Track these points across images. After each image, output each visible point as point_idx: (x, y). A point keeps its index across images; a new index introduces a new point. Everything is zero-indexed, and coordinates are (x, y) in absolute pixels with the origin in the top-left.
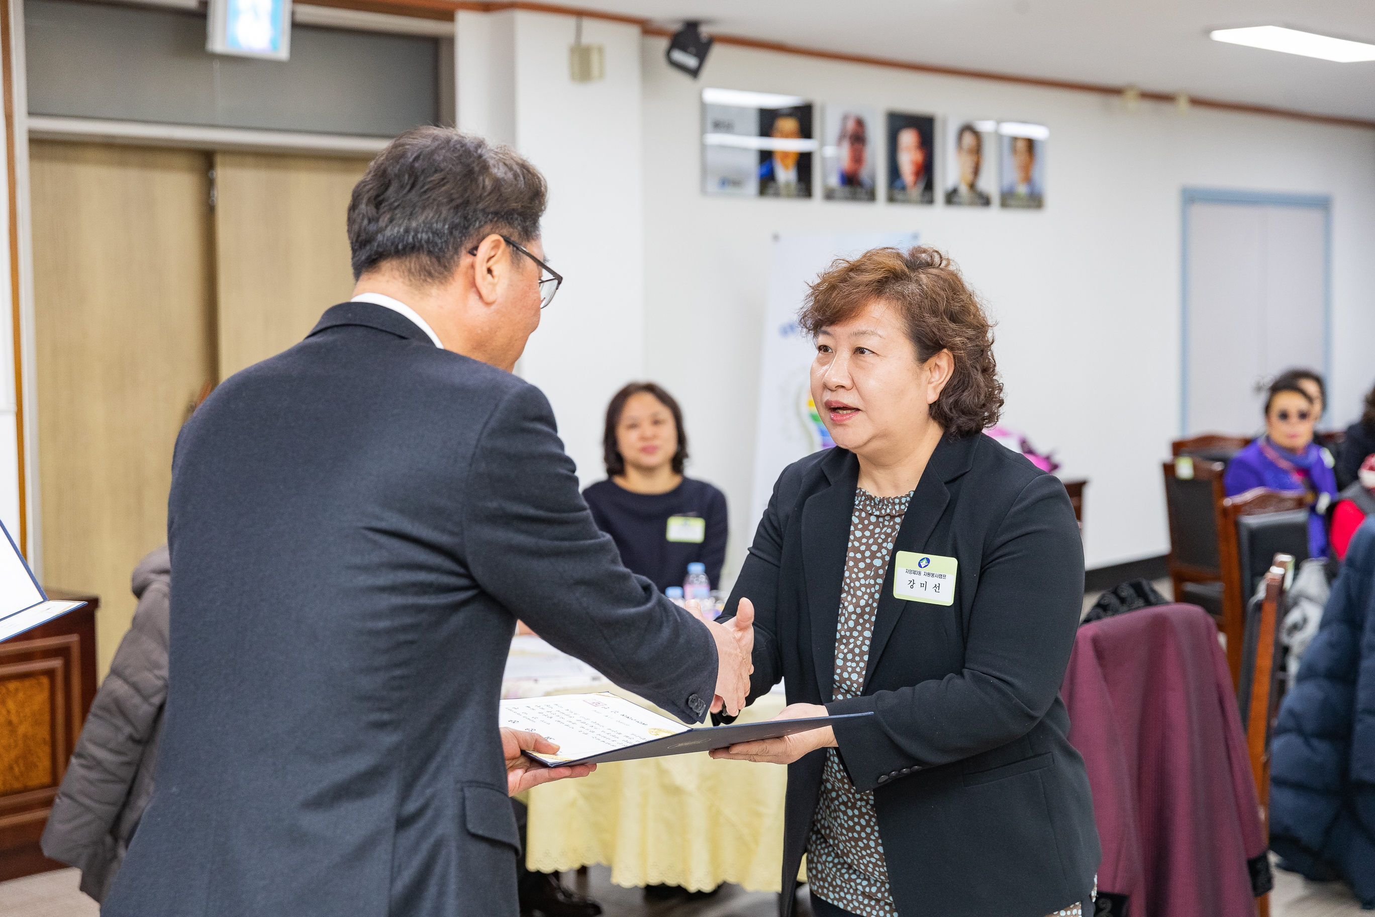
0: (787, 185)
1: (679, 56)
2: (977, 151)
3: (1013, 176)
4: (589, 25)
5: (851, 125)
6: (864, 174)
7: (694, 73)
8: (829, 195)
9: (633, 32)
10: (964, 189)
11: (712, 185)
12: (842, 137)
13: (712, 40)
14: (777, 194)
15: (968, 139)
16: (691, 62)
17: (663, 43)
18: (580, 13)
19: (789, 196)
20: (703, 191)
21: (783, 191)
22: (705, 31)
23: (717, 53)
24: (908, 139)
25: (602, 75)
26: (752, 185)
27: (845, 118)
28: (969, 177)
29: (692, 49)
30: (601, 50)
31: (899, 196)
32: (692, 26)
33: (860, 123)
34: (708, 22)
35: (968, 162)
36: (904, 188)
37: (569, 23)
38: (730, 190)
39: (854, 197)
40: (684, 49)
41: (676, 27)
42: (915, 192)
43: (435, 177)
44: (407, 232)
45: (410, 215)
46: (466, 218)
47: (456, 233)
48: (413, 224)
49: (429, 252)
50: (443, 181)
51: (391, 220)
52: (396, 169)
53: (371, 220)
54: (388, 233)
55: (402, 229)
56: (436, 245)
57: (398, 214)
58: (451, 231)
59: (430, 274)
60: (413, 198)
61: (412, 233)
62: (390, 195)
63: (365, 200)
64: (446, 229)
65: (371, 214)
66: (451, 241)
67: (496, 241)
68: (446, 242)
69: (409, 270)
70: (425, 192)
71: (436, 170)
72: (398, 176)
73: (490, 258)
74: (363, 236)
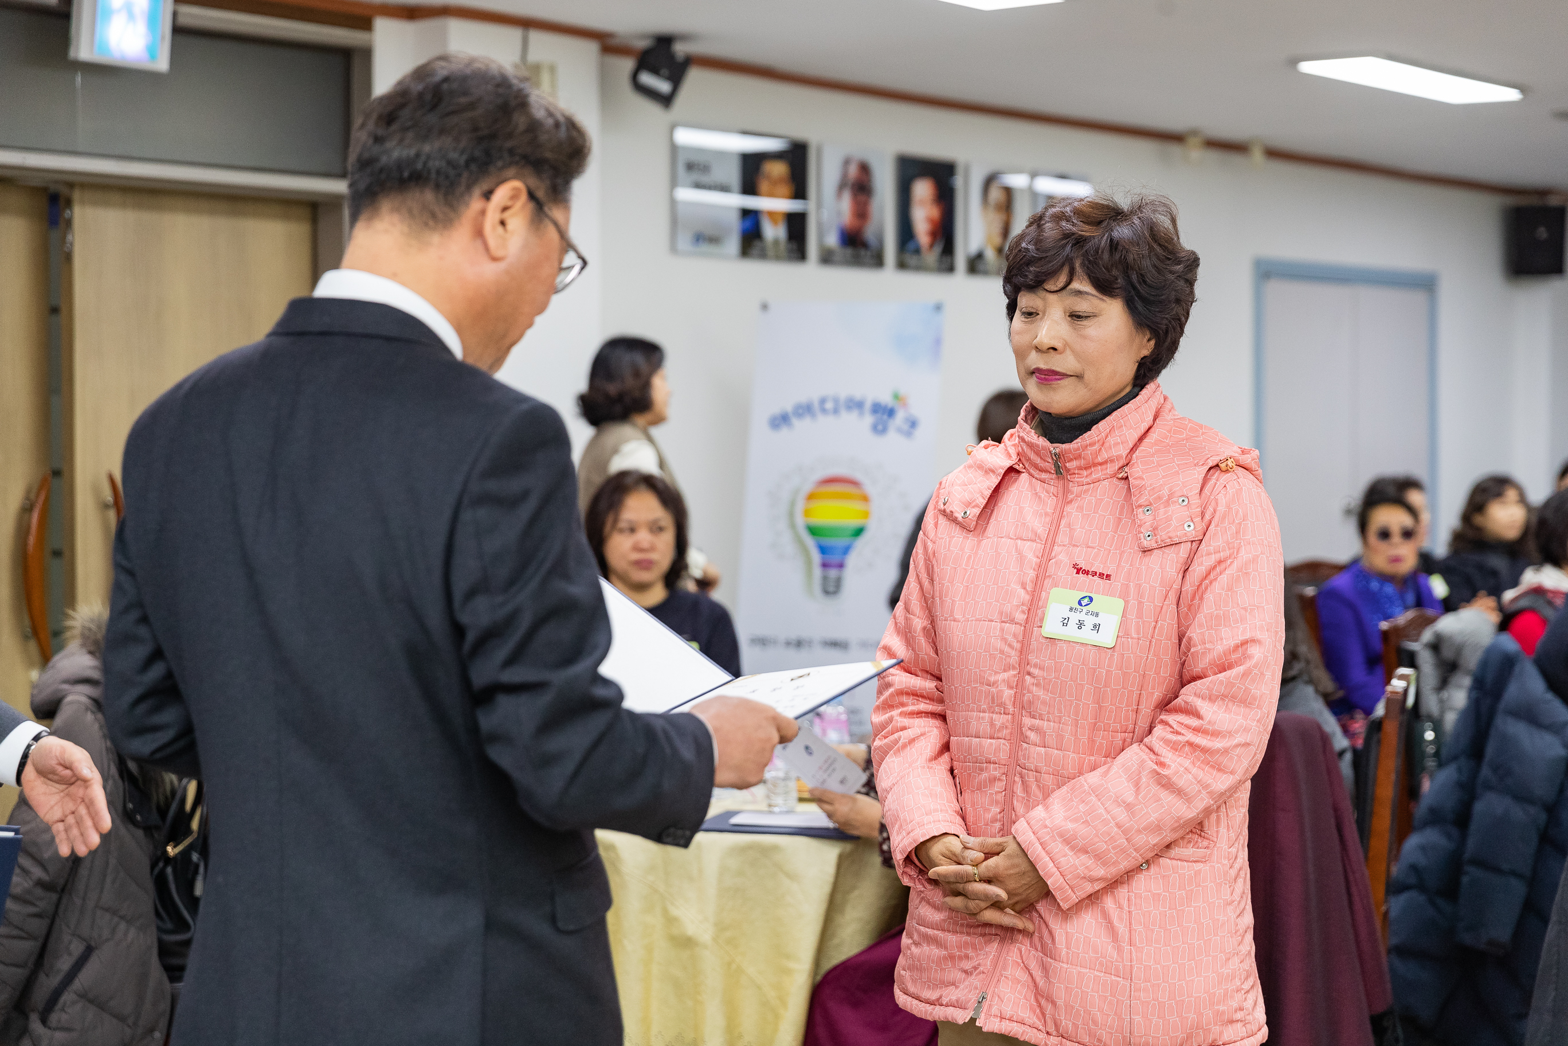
0: (776, 244)
1: (647, 79)
2: (1007, 208)
4: (536, 37)
5: (853, 172)
6: (869, 233)
7: (666, 100)
8: (827, 258)
9: (590, 49)
10: (990, 255)
11: (684, 242)
12: (842, 186)
13: (690, 61)
14: (763, 256)
15: (996, 195)
16: (664, 86)
17: (628, 65)
18: (526, 24)
19: (778, 258)
20: (673, 249)
21: (770, 252)
22: (680, 49)
23: (694, 77)
24: (923, 190)
27: (847, 162)
28: (999, 231)
29: (665, 71)
30: (552, 69)
31: (912, 261)
32: (664, 42)
33: (864, 169)
34: (684, 37)
35: (996, 222)
36: (917, 252)
37: (515, 34)
38: (706, 248)
39: (856, 261)
40: (655, 71)
41: (643, 44)
42: (932, 257)
43: (463, 100)
44: (418, 155)
45: (425, 138)
46: (487, 153)
47: (473, 167)
48: (427, 148)
49: (437, 187)
50: (472, 106)
51: (401, 140)
52: (420, 87)
53: (378, 140)
54: (396, 154)
55: (412, 152)
56: (447, 177)
57: (410, 135)
58: (467, 164)
59: (433, 216)
60: (432, 119)
61: (423, 158)
62: (405, 113)
63: (375, 116)
64: (462, 160)
65: (380, 132)
66: (465, 175)
67: (516, 190)
68: (460, 175)
69: (410, 211)
70: (448, 114)
71: (465, 93)
72: (421, 95)
73: (505, 209)
74: (366, 155)
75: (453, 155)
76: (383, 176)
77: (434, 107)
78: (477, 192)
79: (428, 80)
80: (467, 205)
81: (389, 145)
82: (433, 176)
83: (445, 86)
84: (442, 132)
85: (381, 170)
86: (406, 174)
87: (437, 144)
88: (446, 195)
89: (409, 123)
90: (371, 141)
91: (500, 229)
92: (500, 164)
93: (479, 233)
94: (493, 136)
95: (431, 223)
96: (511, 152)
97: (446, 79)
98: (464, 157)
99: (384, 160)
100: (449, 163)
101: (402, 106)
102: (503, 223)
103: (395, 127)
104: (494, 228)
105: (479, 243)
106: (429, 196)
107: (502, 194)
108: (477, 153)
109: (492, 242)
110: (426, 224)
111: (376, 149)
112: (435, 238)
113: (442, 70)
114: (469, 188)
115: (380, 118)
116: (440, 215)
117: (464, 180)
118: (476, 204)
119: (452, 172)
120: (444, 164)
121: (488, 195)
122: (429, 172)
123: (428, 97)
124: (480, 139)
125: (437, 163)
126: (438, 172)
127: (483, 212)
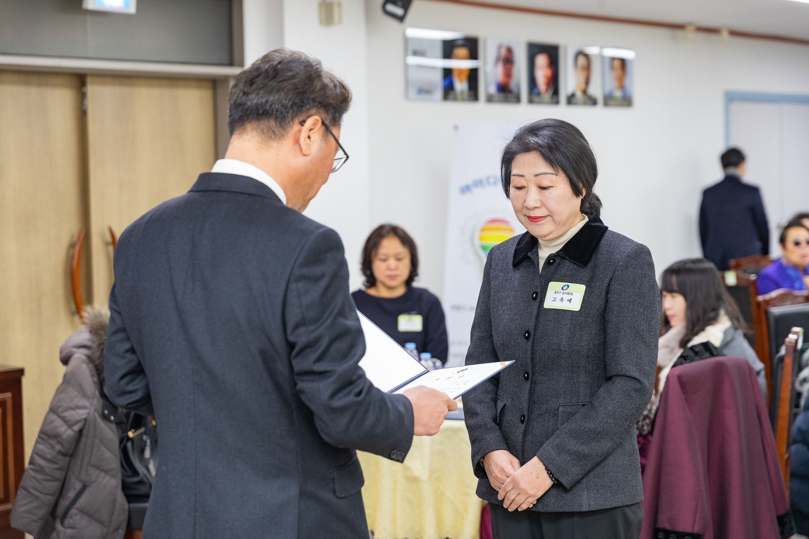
0: (462, 92)
1: (391, 8)
2: (588, 68)
3: (611, 84)
5: (503, 52)
6: (513, 85)
7: (401, 19)
8: (490, 99)
10: (579, 94)
11: (412, 93)
12: (498, 60)
14: (455, 99)
15: (582, 60)
16: (399, 11)
19: (463, 100)
20: (407, 97)
21: (459, 97)
24: (541, 60)
25: (340, 21)
26: (439, 93)
27: (500, 47)
28: (583, 86)
29: (400, 3)
30: (339, 5)
31: (536, 99)
33: (509, 51)
35: (582, 76)
36: (539, 94)
38: (424, 96)
39: (506, 100)
40: (394, 3)
42: (547, 96)
43: (290, 74)
44: (267, 102)
45: (270, 92)
46: (302, 101)
47: (295, 108)
48: (272, 98)
49: (276, 118)
50: (293, 77)
51: (258, 95)
52: (267, 66)
53: (245, 94)
54: (255, 101)
55: (264, 100)
56: (282, 113)
57: (262, 91)
58: (292, 107)
59: (274, 132)
60: (273, 83)
61: (270, 103)
62: (260, 79)
63: (243, 81)
64: (289, 106)
65: (246, 90)
66: (291, 112)
67: (317, 120)
68: (288, 112)
69: (262, 130)
70: (282, 81)
71: (290, 71)
72: (267, 71)
73: (311, 130)
74: (239, 101)
75: (285, 102)
76: (248, 112)
77: (274, 77)
78: (297, 121)
79: (271, 63)
80: (292, 128)
81: (252, 96)
82: (275, 112)
83: (279, 66)
84: (279, 90)
85: (247, 109)
86: (261, 112)
87: (277, 97)
88: (280, 122)
89: (263, 85)
90: (241, 94)
91: (308, 140)
92: (308, 107)
93: (297, 141)
94: (305, 92)
95: (273, 137)
96: (313, 100)
97: (280, 63)
98: (290, 103)
99: (249, 103)
100: (283, 106)
101: (258, 76)
102: (309, 137)
103: (254, 87)
104: (305, 140)
105: (297, 147)
106: (272, 123)
107: (309, 122)
108: (297, 101)
109: (304, 147)
110: (270, 137)
111: (244, 99)
112: (275, 144)
113: (277, 58)
114: (292, 119)
115: (246, 82)
116: (277, 133)
117: (290, 116)
118: (296, 127)
119: (284, 110)
120: (280, 106)
121: (302, 123)
122: (272, 111)
123: (271, 72)
124: (299, 93)
125: (277, 106)
126: (277, 111)
127: (300, 131)
